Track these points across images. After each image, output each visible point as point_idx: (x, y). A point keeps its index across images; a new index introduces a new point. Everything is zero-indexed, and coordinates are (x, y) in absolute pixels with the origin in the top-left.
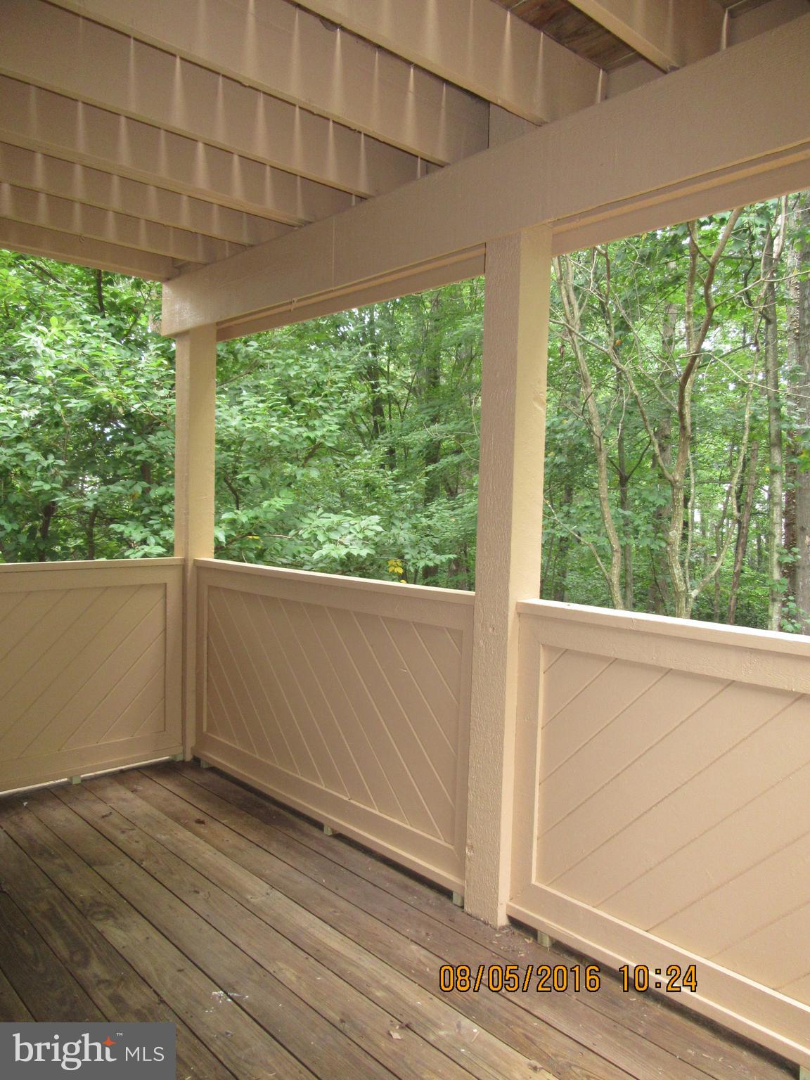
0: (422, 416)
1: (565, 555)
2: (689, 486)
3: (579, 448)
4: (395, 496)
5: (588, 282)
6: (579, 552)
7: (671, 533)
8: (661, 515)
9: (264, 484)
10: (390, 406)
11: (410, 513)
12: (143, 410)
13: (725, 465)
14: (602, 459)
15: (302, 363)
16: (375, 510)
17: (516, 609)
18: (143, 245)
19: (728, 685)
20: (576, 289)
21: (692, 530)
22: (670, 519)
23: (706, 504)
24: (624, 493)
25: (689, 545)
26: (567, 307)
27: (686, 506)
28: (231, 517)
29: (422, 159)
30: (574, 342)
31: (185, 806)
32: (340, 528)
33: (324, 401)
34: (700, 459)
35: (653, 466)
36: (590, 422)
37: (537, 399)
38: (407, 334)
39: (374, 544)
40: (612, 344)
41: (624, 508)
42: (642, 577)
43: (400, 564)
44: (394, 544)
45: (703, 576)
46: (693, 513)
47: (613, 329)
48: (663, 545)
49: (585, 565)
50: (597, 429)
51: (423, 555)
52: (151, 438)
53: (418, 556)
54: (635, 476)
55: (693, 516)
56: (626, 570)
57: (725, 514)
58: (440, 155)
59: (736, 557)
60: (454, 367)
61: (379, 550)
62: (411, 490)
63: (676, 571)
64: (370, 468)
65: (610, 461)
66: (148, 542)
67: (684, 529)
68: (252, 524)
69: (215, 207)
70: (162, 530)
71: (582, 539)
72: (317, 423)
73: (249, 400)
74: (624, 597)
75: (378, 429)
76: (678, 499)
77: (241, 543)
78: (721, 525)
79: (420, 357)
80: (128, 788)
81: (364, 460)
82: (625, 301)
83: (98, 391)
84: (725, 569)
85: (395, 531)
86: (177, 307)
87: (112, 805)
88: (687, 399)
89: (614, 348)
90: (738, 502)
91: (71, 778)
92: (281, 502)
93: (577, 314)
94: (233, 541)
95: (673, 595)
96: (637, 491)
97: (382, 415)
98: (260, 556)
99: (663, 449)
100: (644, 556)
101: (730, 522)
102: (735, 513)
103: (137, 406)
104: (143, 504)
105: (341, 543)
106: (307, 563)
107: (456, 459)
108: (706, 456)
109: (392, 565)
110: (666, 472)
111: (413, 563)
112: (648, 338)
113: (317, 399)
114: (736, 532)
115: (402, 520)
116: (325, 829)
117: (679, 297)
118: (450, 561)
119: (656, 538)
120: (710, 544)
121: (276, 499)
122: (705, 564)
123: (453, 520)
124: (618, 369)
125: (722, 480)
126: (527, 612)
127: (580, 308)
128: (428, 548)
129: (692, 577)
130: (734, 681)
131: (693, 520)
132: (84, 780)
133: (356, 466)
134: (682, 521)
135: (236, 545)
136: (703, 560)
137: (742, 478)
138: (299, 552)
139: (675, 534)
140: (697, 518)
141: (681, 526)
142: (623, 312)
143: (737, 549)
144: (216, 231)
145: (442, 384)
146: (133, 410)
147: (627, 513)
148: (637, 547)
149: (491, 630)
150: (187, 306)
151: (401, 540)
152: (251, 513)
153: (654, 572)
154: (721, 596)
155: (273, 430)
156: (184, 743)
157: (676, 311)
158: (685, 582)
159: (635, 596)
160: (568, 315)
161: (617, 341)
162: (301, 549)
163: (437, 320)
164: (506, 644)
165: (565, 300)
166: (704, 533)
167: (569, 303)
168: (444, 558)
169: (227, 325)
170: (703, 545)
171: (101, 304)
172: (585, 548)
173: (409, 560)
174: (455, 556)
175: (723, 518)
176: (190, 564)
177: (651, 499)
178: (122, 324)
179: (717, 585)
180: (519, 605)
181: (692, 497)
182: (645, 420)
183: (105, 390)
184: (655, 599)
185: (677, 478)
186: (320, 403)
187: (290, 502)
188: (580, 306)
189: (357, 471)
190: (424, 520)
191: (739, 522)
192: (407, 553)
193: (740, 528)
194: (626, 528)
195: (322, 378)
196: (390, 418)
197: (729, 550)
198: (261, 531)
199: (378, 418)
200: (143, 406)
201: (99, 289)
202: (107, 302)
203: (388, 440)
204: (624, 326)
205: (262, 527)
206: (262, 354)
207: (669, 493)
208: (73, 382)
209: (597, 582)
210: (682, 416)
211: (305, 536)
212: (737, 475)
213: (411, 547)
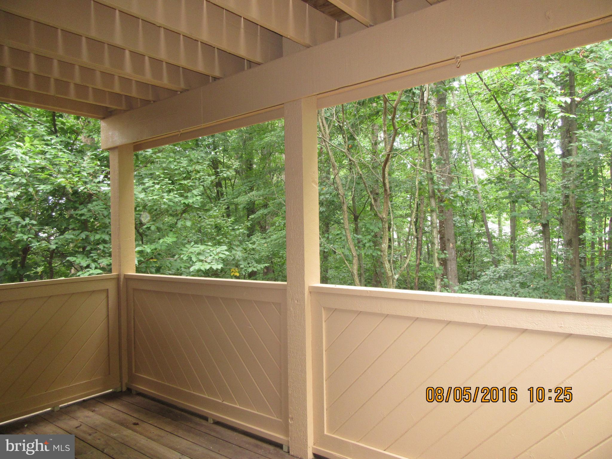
0: (245, 187)
1: (327, 260)
2: (390, 220)
3: (331, 203)
4: (233, 233)
5: (332, 115)
6: (334, 258)
7: (383, 246)
8: (376, 236)
9: (159, 229)
10: (225, 181)
11: (241, 242)
12: (86, 190)
13: (408, 207)
14: (345, 208)
15: (178, 161)
16: (222, 241)
17: (309, 289)
18: (91, 100)
19: (416, 320)
20: (326, 118)
21: (394, 243)
22: (381, 238)
23: (400, 229)
24: (357, 225)
25: (392, 251)
26: (322, 128)
27: (389, 230)
28: (141, 249)
29: (247, 60)
30: (327, 146)
31: (125, 416)
32: (205, 253)
33: (193, 183)
34: (395, 205)
35: (371, 209)
36: (337, 189)
37: (314, 181)
38: (234, 141)
39: (222, 260)
40: (347, 147)
41: (357, 234)
42: (369, 270)
43: (237, 271)
44: (234, 259)
45: (400, 268)
46: (393, 233)
47: (347, 140)
48: (379, 253)
49: (337, 265)
50: (341, 191)
51: (250, 265)
52: (90, 206)
53: (248, 266)
54: (362, 215)
55: (393, 235)
56: (360, 267)
57: (409, 234)
58: (258, 59)
59: (417, 256)
60: (261, 159)
61: (225, 263)
62: (241, 230)
63: (386, 266)
64: (218, 217)
65: (349, 208)
66: (91, 267)
67: (389, 242)
68: (153, 253)
69: (134, 82)
70: (98, 259)
71: (337, 251)
72: (189, 195)
73: (148, 182)
74: (360, 281)
75: (220, 195)
76: (385, 228)
77: (147, 264)
78: (408, 239)
79: (242, 154)
80: (89, 410)
81: (215, 214)
82: (352, 125)
83: (59, 181)
84: (411, 263)
85: (234, 252)
86: (110, 133)
87: (81, 420)
88: (386, 175)
89: (348, 150)
90: (416, 227)
91: (54, 408)
92: (169, 239)
93: (328, 132)
94: (142, 263)
95: (386, 279)
96: (363, 224)
97: (221, 187)
98: (158, 271)
99: (375, 200)
100: (369, 258)
101: (413, 237)
102: (415, 233)
103: (82, 188)
104: (86, 245)
105: (206, 262)
106: (184, 273)
107: (265, 211)
108: (398, 203)
109: (232, 272)
110: (378, 213)
111: (245, 270)
112: (364, 142)
113: (188, 181)
114: (416, 243)
115: (238, 246)
116: (209, 420)
117: (380, 121)
118: (266, 267)
119: (375, 249)
120: (403, 250)
121: (167, 238)
122: (401, 261)
123: (266, 245)
124: (350, 160)
125: (407, 215)
126: (314, 291)
127: (329, 128)
128: (253, 261)
129: (394, 269)
130: (418, 318)
131: (393, 237)
132: (61, 408)
133: (210, 217)
134: (388, 239)
135: (143, 265)
136: (399, 259)
137: (417, 215)
138: (181, 267)
139: (385, 246)
140: (395, 236)
141: (388, 241)
142: (351, 130)
143: (417, 252)
144: (134, 94)
145: (254, 168)
146: (80, 190)
147: (359, 236)
148: (365, 254)
149: (296, 301)
150: (117, 134)
151: (237, 257)
152: (153, 247)
153: (375, 267)
154: (410, 278)
155: (165, 200)
156: (121, 381)
157: (378, 128)
158: (391, 271)
159: (366, 281)
160: (323, 132)
161: (350, 146)
162: (182, 265)
163: (250, 134)
164: (304, 308)
165: (321, 124)
166: (399, 244)
167: (323, 126)
168: (262, 266)
169: (140, 143)
170: (399, 251)
171: (55, 129)
172: (338, 257)
173: (242, 268)
174: (269, 265)
175: (409, 236)
176: (122, 278)
177: (372, 228)
178: (69, 141)
179: (408, 272)
180: (310, 288)
181: (392, 226)
182: (366, 186)
183: (63, 180)
184: (376, 281)
185: (384, 216)
186: (191, 184)
187: (175, 240)
188: (329, 126)
189: (211, 220)
190: (250, 245)
191: (417, 238)
192: (241, 264)
193: (418, 241)
194: (359, 244)
195: (190, 168)
196: (226, 189)
197: (413, 253)
198: (159, 257)
199: (219, 189)
200: (85, 188)
201: (54, 120)
202: (59, 128)
203: (226, 201)
204: (352, 138)
205: (159, 254)
206: (154, 156)
207: (380, 225)
208: (43, 176)
209: (345, 274)
210: (384, 184)
211: (185, 258)
212: (414, 214)
213: (244, 260)
